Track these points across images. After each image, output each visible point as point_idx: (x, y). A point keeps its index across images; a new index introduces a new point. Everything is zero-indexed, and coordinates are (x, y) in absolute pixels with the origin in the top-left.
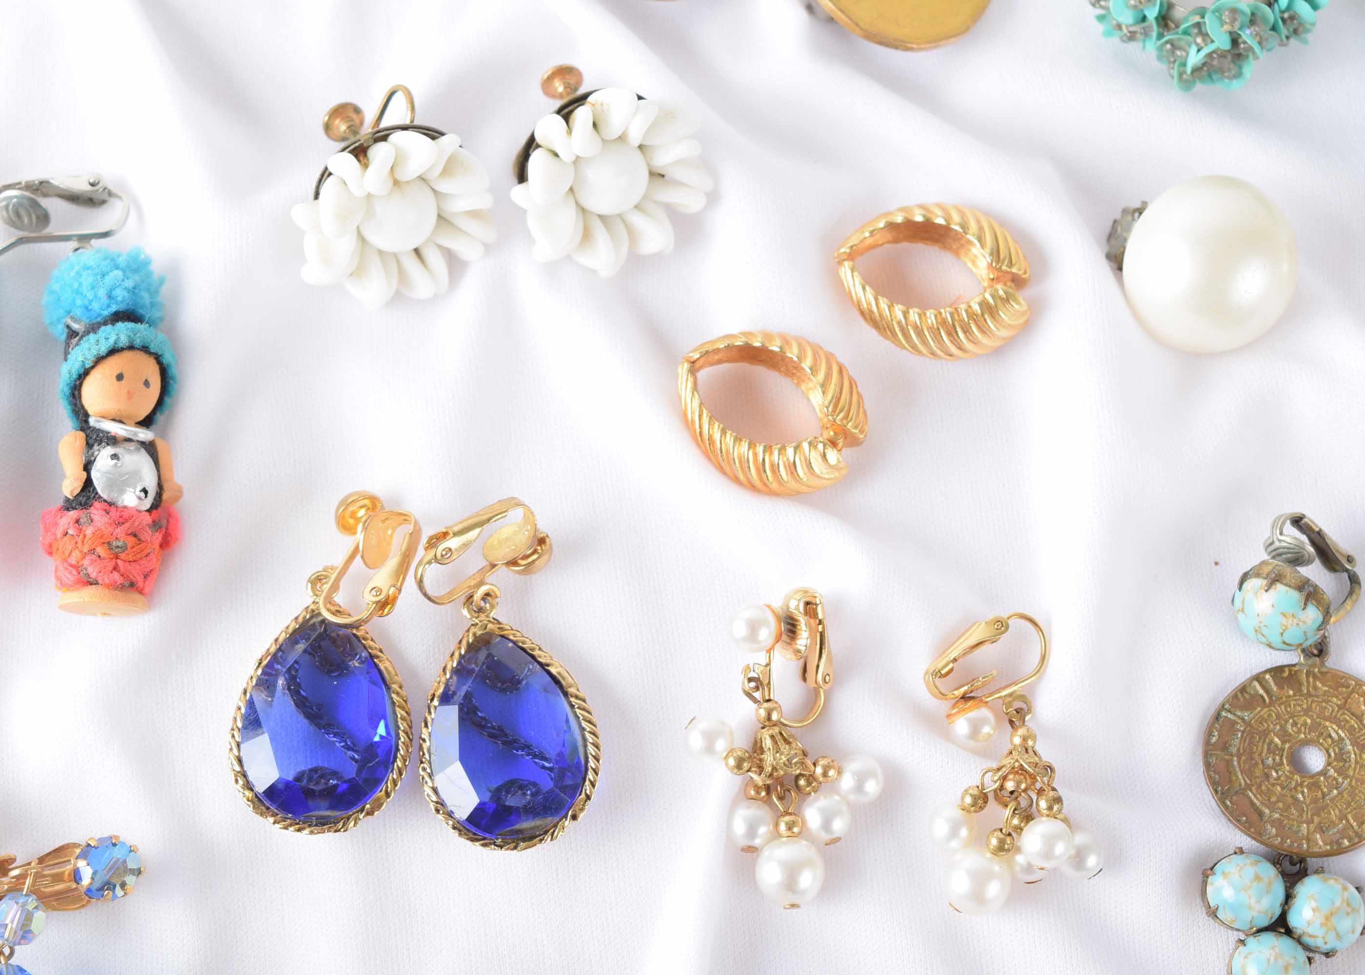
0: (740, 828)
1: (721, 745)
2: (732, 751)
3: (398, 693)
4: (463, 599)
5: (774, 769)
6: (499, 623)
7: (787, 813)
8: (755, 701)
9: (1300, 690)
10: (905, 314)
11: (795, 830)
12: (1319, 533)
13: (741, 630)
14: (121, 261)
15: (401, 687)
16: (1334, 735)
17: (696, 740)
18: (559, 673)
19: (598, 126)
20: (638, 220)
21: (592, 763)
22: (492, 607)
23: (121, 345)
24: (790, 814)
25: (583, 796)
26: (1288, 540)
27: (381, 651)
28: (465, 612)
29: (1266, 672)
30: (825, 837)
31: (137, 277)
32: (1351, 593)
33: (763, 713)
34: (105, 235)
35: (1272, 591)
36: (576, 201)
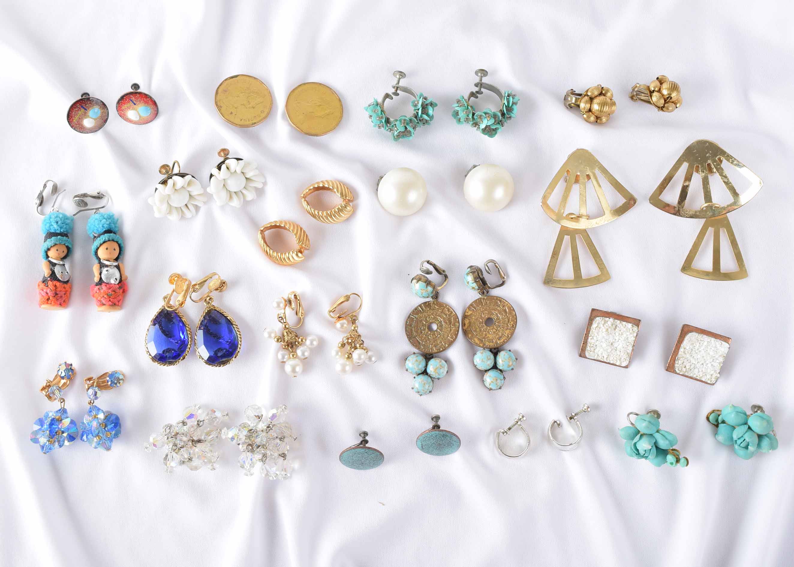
0: (280, 356)
1: (273, 335)
2: (276, 337)
3: (188, 328)
4: (204, 300)
5: (287, 341)
6: (214, 306)
7: (292, 352)
8: (282, 323)
9: (431, 308)
10: (318, 213)
11: (295, 356)
12: (434, 264)
13: (275, 305)
14: (105, 216)
15: (189, 325)
16: (439, 320)
17: (266, 335)
18: (230, 319)
19: (229, 168)
20: (244, 192)
21: (240, 342)
22: (212, 302)
23: (106, 240)
24: (293, 352)
25: (237, 351)
26: (425, 268)
27: (183, 316)
28: (205, 304)
29: (422, 304)
30: (303, 357)
31: (110, 221)
32: (446, 280)
33: (284, 326)
34: (103, 207)
35: (418, 283)
36: (226, 189)
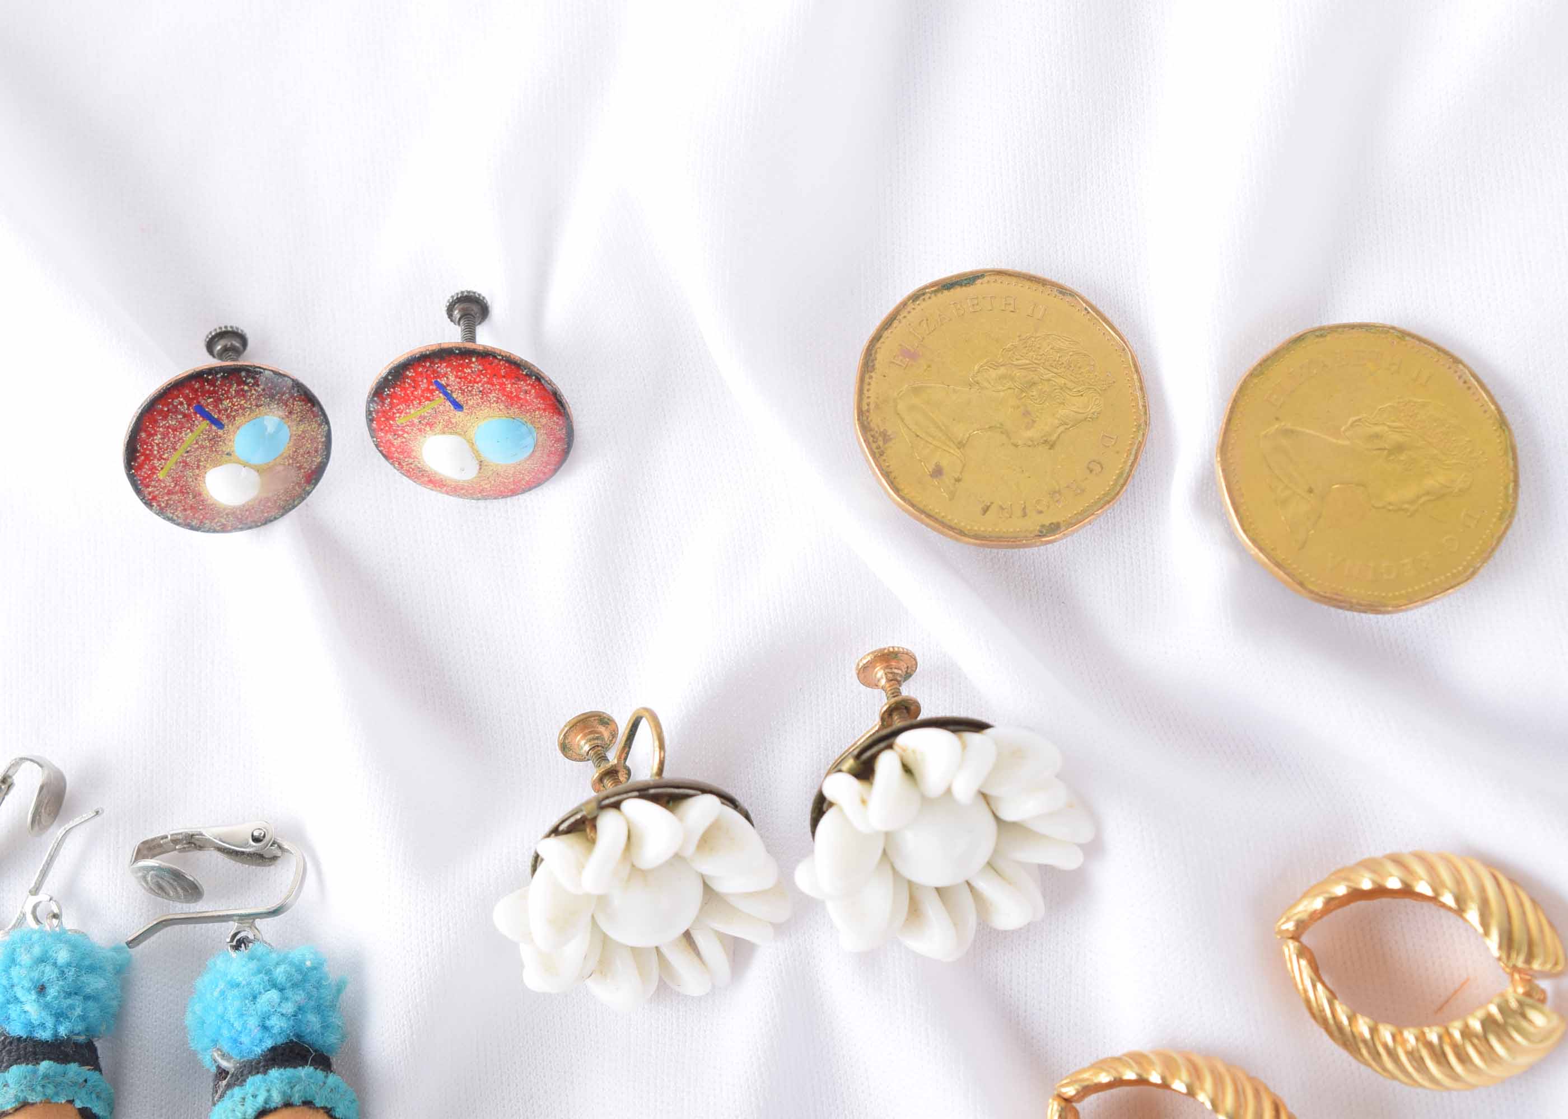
10: (1373, 1030)
19: (915, 771)
20: (986, 886)
31: (299, 996)
34: (275, 912)
36: (893, 868)
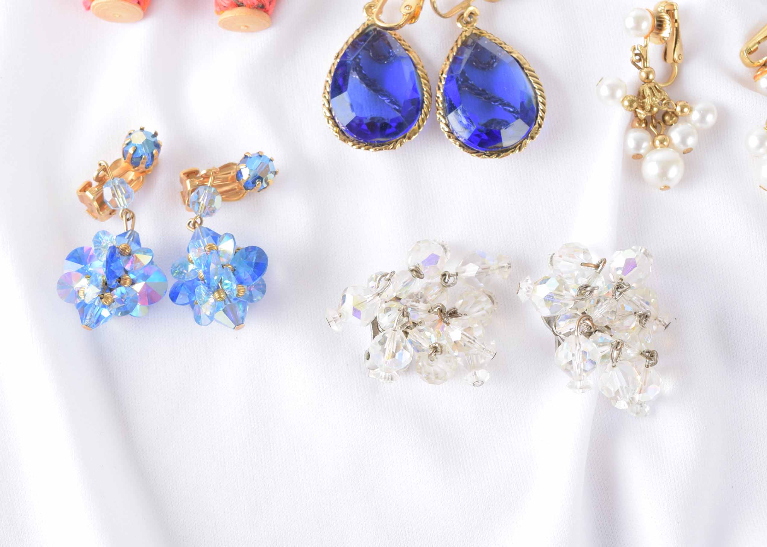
0: (631, 144)
1: (619, 94)
2: (626, 97)
3: (422, 71)
4: (456, 16)
5: (652, 107)
6: (479, 29)
7: (659, 134)
8: (639, 68)
11: (665, 143)
13: (630, 23)
15: (423, 67)
17: (605, 91)
18: (518, 57)
21: (541, 107)
22: (475, 21)
24: (662, 135)
25: (537, 125)
27: (410, 47)
28: (459, 25)
30: (683, 148)
33: (644, 75)
